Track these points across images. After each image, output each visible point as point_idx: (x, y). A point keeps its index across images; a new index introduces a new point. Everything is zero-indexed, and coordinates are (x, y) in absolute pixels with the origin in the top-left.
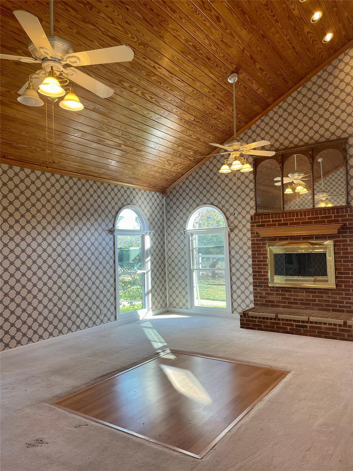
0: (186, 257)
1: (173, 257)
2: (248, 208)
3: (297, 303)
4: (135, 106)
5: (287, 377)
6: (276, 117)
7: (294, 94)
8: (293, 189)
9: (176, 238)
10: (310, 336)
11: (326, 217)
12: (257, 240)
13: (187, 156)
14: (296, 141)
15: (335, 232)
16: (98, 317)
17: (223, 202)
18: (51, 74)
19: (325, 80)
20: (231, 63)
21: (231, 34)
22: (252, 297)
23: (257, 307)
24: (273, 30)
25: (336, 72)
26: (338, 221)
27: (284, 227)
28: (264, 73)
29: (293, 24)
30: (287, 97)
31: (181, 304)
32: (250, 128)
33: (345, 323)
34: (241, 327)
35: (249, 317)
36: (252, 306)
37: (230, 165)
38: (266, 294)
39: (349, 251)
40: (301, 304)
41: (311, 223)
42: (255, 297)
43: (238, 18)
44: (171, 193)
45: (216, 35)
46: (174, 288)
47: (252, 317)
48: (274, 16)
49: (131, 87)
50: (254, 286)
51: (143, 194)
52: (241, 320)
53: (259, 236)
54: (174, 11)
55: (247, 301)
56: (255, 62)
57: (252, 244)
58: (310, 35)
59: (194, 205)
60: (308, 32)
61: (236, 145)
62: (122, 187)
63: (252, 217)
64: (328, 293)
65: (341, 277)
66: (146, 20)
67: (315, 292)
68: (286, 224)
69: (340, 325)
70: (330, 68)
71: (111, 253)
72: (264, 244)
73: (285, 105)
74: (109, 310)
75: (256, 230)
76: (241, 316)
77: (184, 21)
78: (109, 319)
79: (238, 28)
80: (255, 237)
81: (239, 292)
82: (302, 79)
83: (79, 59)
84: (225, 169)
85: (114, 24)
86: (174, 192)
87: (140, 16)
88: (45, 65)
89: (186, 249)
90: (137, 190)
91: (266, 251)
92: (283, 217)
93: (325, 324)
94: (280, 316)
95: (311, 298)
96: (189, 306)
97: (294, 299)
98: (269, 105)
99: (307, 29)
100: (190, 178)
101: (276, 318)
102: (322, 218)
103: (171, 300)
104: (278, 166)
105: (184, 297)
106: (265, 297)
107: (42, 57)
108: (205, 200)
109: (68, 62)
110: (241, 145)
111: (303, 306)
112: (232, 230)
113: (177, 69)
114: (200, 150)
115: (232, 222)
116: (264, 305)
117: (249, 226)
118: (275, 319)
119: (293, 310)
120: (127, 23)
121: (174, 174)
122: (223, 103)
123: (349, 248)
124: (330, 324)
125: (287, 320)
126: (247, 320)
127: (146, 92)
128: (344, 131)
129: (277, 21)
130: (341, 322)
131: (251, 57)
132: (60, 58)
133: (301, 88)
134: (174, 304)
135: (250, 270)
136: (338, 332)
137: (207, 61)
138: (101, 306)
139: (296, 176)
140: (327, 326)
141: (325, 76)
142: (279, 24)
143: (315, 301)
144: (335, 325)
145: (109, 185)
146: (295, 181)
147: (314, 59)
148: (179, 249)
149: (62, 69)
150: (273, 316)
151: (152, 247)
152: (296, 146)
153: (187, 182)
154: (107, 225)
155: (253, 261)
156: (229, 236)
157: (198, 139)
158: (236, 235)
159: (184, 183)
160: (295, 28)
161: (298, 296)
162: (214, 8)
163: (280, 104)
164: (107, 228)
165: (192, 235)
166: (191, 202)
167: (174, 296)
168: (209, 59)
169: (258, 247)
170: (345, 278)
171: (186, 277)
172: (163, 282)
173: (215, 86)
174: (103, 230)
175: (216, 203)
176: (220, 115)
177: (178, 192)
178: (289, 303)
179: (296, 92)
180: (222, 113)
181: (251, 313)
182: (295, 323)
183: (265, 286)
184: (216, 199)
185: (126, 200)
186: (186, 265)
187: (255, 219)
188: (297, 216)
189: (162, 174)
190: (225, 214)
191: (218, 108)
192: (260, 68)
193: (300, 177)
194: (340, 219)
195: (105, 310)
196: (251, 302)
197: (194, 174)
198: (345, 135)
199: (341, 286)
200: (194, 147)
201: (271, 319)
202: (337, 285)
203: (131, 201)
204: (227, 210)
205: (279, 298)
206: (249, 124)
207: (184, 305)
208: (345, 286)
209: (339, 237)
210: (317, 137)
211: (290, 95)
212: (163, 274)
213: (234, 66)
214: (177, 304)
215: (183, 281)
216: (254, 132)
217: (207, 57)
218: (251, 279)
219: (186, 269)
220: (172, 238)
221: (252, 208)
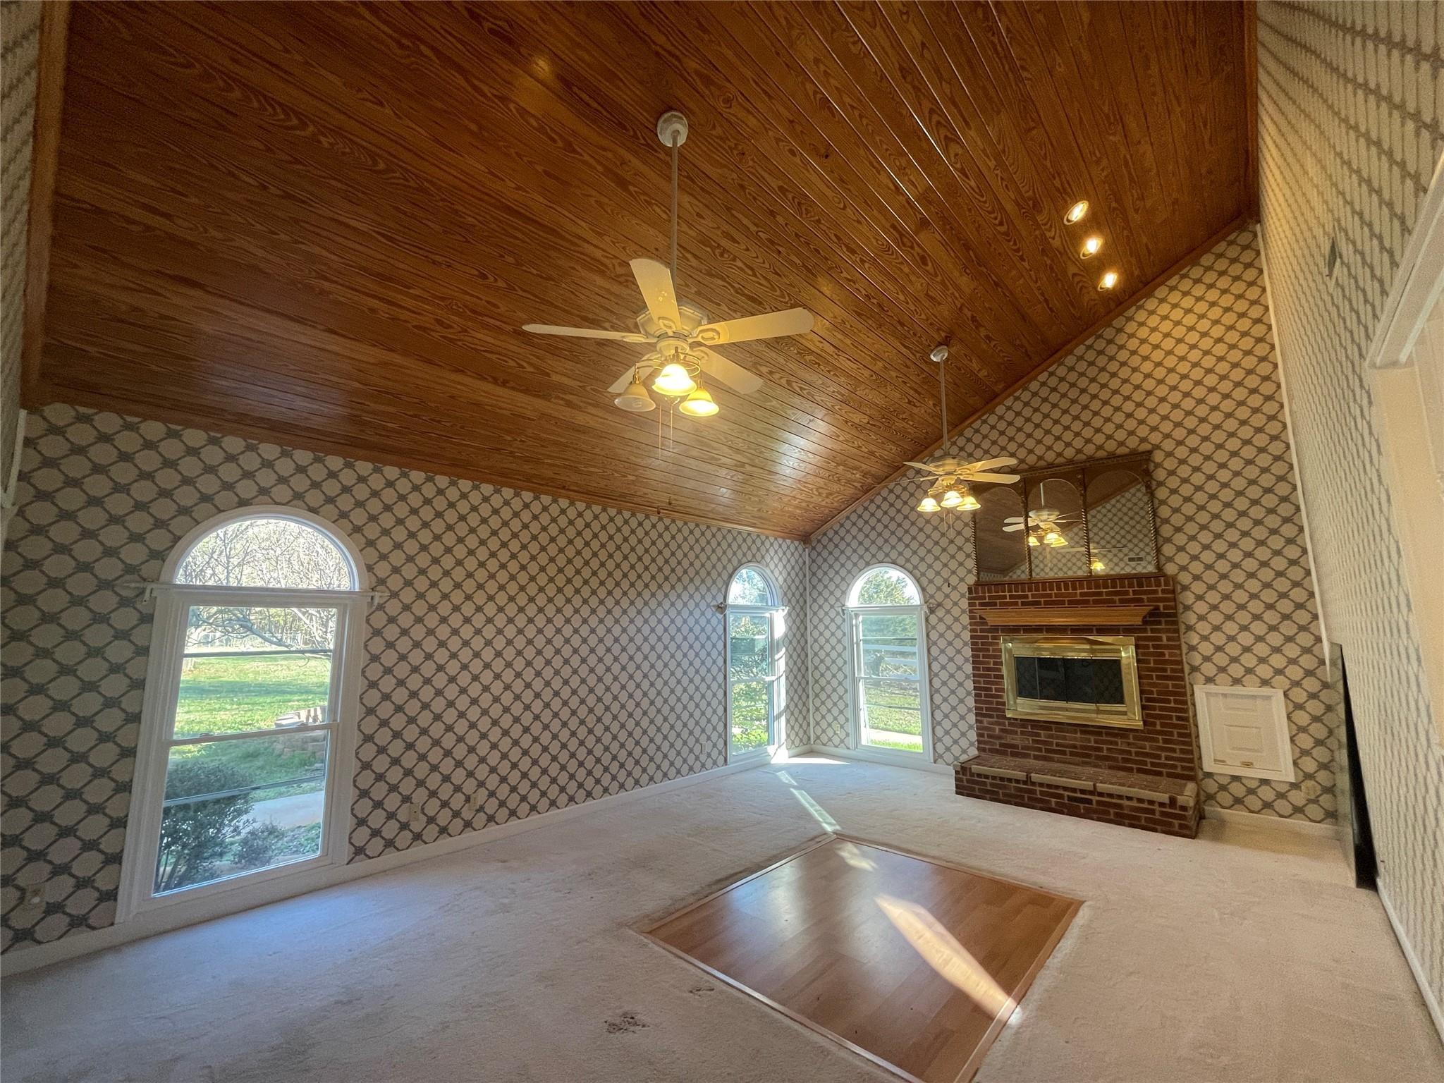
0: (846, 655)
1: (822, 654)
2: (961, 572)
3: (1064, 753)
4: (774, 403)
5: (1081, 913)
6: (1010, 416)
7: (1043, 377)
8: (1041, 539)
9: (827, 621)
10: (1099, 820)
11: (1117, 593)
12: (982, 631)
13: (849, 482)
14: (1050, 456)
15: (1138, 621)
16: (697, 758)
17: (915, 560)
18: (675, 358)
19: (1101, 353)
20: (938, 329)
21: (943, 283)
22: (973, 736)
23: (983, 754)
24: (1014, 272)
25: (1121, 339)
26: (1141, 600)
27: (1032, 608)
28: (993, 343)
29: (1049, 262)
30: (1030, 381)
31: (836, 740)
32: (961, 434)
33: (1173, 802)
34: (957, 793)
35: (972, 774)
36: (973, 752)
37: (939, 497)
38: (1002, 730)
39: (1167, 657)
40: (1072, 754)
41: (1087, 602)
42: (979, 735)
43: (957, 257)
44: (819, 541)
45: (917, 285)
46: (823, 710)
47: (979, 775)
48: (1018, 250)
49: (771, 373)
50: (977, 715)
51: (772, 544)
52: (956, 779)
53: (986, 624)
54: (853, 252)
55: (964, 743)
56: (978, 326)
57: (972, 637)
58: (1077, 279)
59: (861, 564)
60: (1074, 275)
61: (950, 464)
62: (739, 533)
63: (970, 590)
64: (1127, 737)
65: (1154, 708)
66: (806, 268)
67: (1100, 734)
68: (1038, 603)
69: (1162, 805)
70: (1108, 333)
71: (720, 645)
72: (995, 638)
73: (1026, 396)
74: (715, 745)
75: (979, 612)
76: (957, 772)
77: (867, 265)
78: (715, 763)
79: (956, 273)
80: (978, 623)
81: (947, 724)
82: (1057, 351)
83: (718, 333)
84: (928, 505)
85: (755, 275)
86: (825, 540)
87: (798, 262)
88: (662, 344)
89: (846, 641)
90: (763, 538)
91: (1000, 650)
92: (1030, 590)
93: (1130, 799)
94: (1035, 777)
95: (1092, 744)
96: (851, 745)
97: (1058, 745)
98: (996, 396)
99: (1072, 270)
100: (854, 517)
101: (1028, 781)
102: (1108, 594)
103: (819, 731)
104: (1020, 499)
105: (842, 727)
106: (999, 738)
107: (658, 333)
108: (881, 556)
109: (699, 339)
110: (959, 464)
111: (1078, 759)
112: (932, 611)
113: (849, 342)
114: (873, 471)
115: (932, 597)
116: (997, 751)
117: (964, 603)
118: (1025, 783)
119: (1056, 766)
120: (776, 273)
121: (827, 511)
122: (919, 393)
123: (1166, 652)
124: (1140, 800)
125: (1049, 786)
126: (968, 781)
127: (793, 379)
128: (1143, 440)
129: (1022, 259)
130: (1165, 798)
131: (973, 319)
132: (686, 333)
133: (1055, 366)
134: (824, 738)
135: (970, 685)
136: (1157, 816)
137: (899, 328)
138: (703, 738)
139: (1045, 514)
140: (1134, 804)
141: (1100, 344)
142: (1026, 264)
143: (1100, 749)
144: (1151, 802)
145: (719, 529)
146: (1042, 525)
147: (1080, 318)
148: (833, 641)
149: (688, 350)
150: (1021, 775)
151: (786, 635)
152: (1051, 465)
153: (848, 525)
154: (714, 598)
155: (974, 669)
156: (927, 620)
157: (872, 453)
158: (941, 620)
159: (842, 525)
160: (1052, 268)
161: (1064, 738)
162: (918, 245)
163: (1017, 394)
164: (714, 603)
165: (857, 616)
166: (855, 558)
167: (824, 724)
168: (902, 324)
169: (983, 644)
170: (1162, 709)
171: (846, 691)
172: (804, 698)
173: (908, 367)
174: (708, 606)
175: (901, 560)
176: (911, 415)
177: (830, 540)
178: (1048, 751)
179: (1046, 374)
180: (915, 410)
181: (975, 768)
182: (1066, 793)
183: (998, 717)
184: (901, 554)
185: (744, 555)
186: (847, 669)
187: (977, 592)
188: (1058, 588)
189: (806, 510)
190: (918, 581)
191: (909, 402)
192: (988, 337)
193: (1053, 518)
194: (1144, 597)
195: (708, 747)
196: (972, 744)
197: (860, 510)
198: (1145, 447)
199: (1154, 724)
200: (864, 466)
201: (1017, 781)
202: (1145, 723)
203: (754, 556)
204: (923, 574)
205: (1029, 741)
206: (959, 428)
207: (842, 741)
208: (1162, 725)
209: (1145, 631)
210: (1089, 450)
211: (1035, 378)
212: (803, 683)
213: (943, 334)
214: (830, 740)
215: (841, 698)
216: (969, 440)
217: (899, 322)
218: (971, 702)
219: (846, 677)
220: (821, 620)
221: (969, 571)
